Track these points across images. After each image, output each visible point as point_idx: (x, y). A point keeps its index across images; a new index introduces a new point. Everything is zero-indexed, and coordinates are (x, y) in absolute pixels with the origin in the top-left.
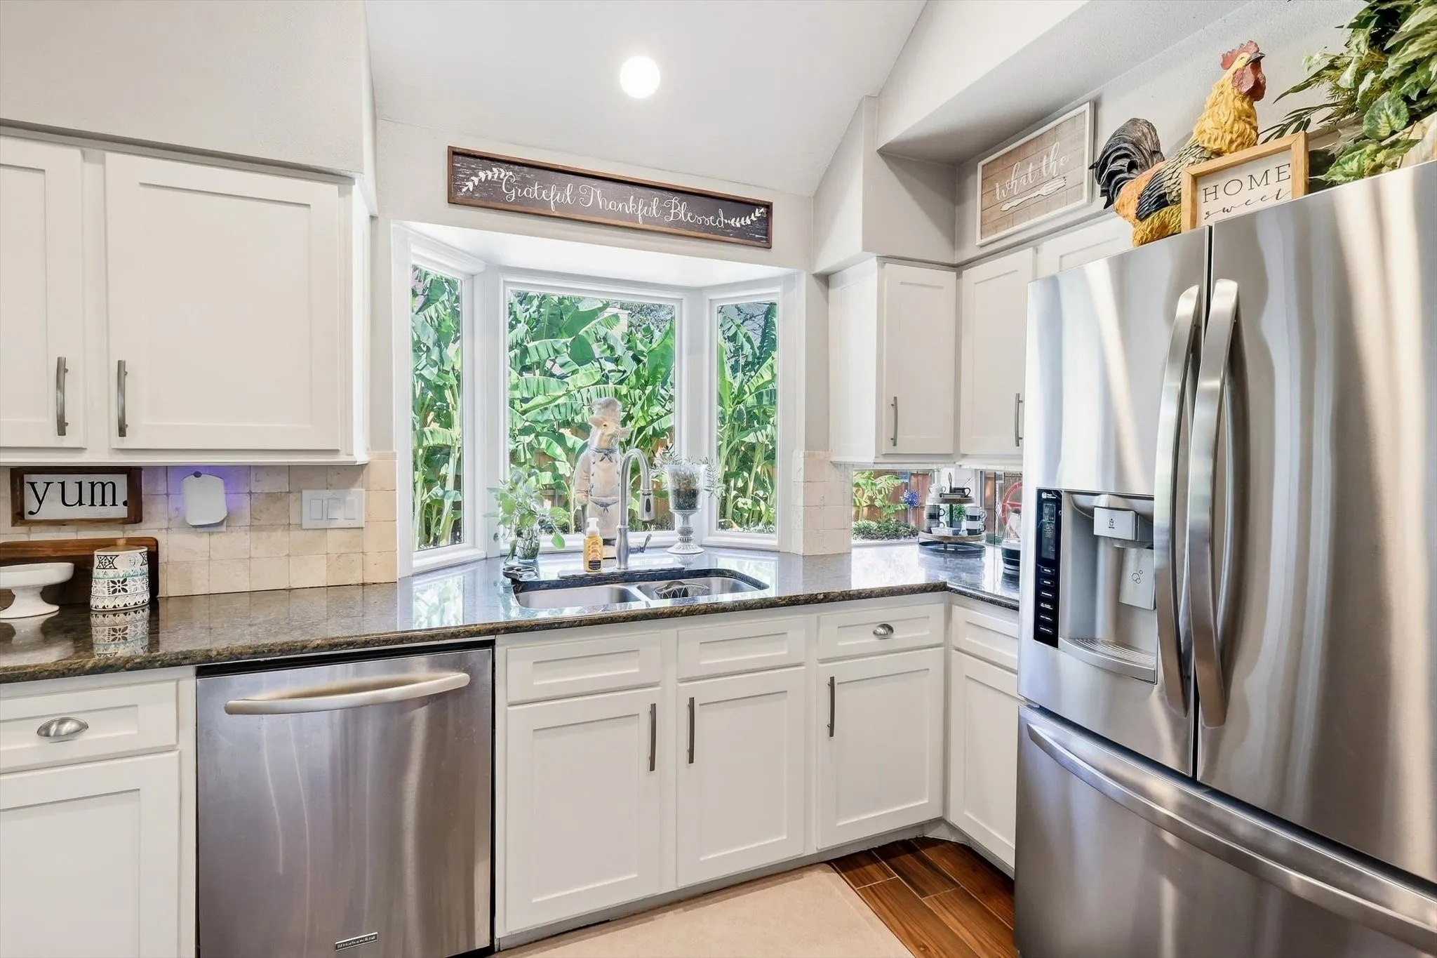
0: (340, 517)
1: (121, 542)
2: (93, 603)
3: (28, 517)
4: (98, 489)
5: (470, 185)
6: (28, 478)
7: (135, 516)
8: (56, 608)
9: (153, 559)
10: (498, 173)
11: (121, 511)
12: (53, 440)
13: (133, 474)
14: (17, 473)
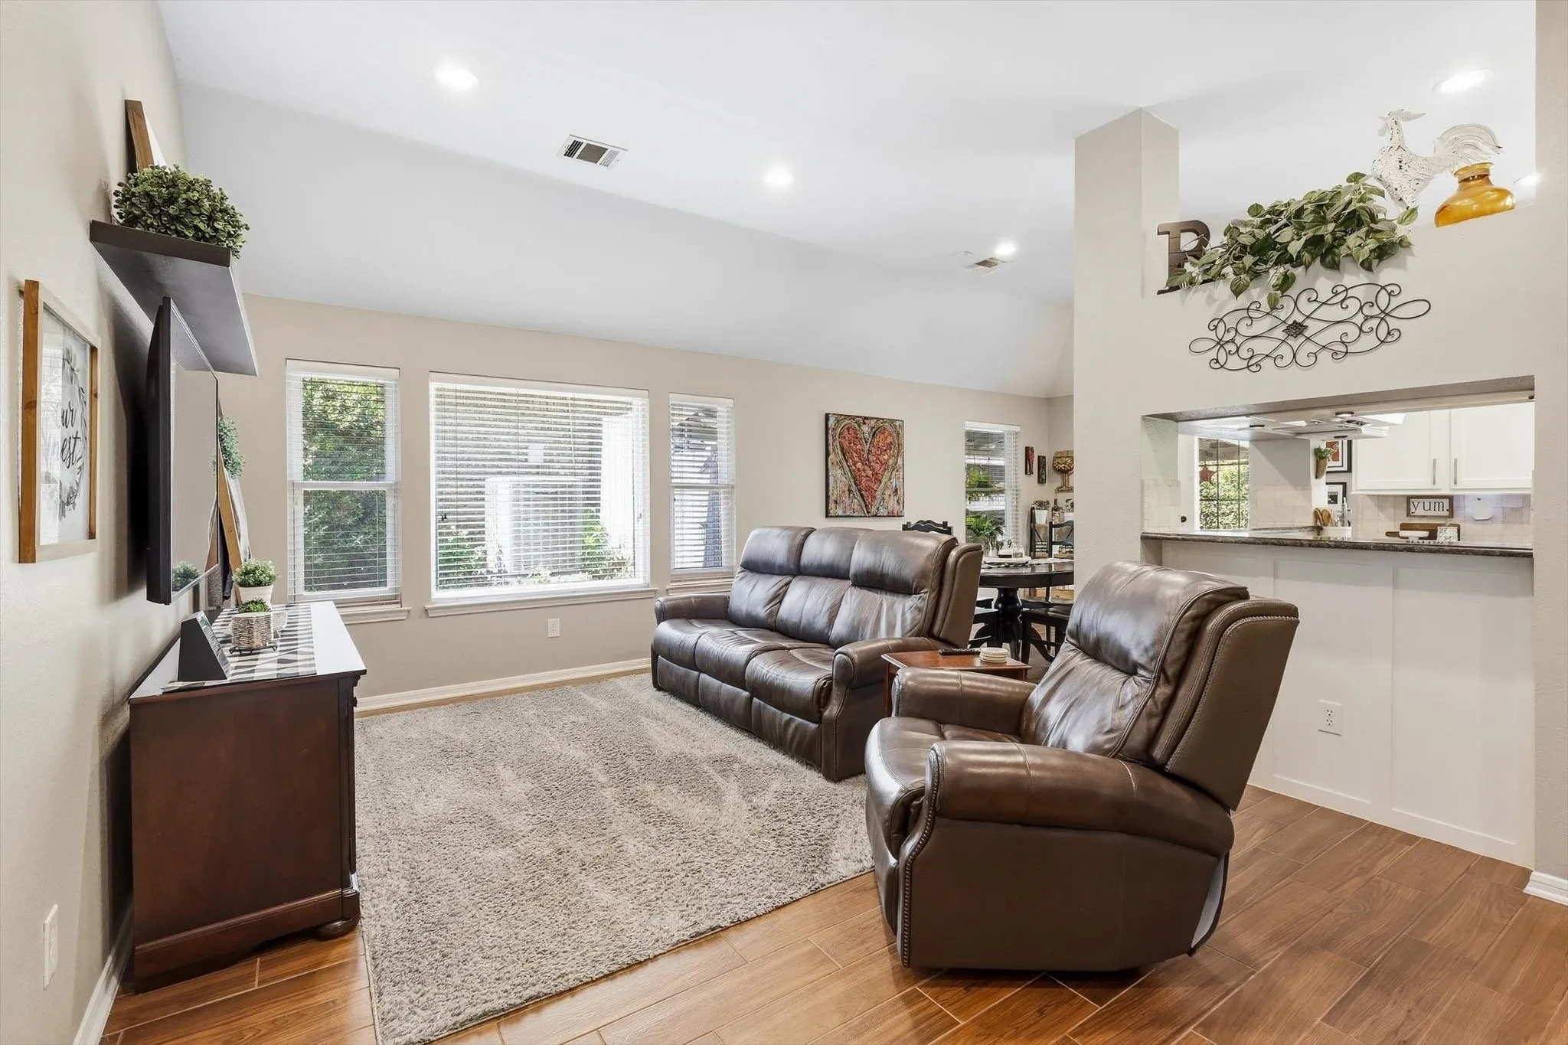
1: (1447, 524)
3: (1412, 514)
4: (1433, 504)
6: (1412, 500)
7: (1451, 515)
9: (1459, 531)
11: (1447, 513)
12: (1430, 486)
13: (1451, 498)
14: (1409, 498)
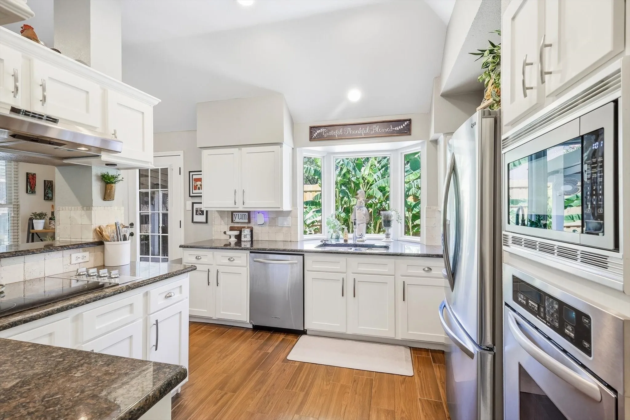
0: (286, 224)
1: (246, 227)
2: (242, 239)
3: (234, 221)
4: (242, 215)
5: (315, 135)
6: (234, 213)
7: (249, 222)
8: (237, 240)
9: (252, 231)
10: (322, 130)
11: (247, 221)
12: (234, 206)
13: (249, 212)
14: (232, 212)
